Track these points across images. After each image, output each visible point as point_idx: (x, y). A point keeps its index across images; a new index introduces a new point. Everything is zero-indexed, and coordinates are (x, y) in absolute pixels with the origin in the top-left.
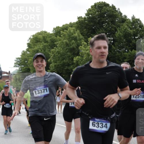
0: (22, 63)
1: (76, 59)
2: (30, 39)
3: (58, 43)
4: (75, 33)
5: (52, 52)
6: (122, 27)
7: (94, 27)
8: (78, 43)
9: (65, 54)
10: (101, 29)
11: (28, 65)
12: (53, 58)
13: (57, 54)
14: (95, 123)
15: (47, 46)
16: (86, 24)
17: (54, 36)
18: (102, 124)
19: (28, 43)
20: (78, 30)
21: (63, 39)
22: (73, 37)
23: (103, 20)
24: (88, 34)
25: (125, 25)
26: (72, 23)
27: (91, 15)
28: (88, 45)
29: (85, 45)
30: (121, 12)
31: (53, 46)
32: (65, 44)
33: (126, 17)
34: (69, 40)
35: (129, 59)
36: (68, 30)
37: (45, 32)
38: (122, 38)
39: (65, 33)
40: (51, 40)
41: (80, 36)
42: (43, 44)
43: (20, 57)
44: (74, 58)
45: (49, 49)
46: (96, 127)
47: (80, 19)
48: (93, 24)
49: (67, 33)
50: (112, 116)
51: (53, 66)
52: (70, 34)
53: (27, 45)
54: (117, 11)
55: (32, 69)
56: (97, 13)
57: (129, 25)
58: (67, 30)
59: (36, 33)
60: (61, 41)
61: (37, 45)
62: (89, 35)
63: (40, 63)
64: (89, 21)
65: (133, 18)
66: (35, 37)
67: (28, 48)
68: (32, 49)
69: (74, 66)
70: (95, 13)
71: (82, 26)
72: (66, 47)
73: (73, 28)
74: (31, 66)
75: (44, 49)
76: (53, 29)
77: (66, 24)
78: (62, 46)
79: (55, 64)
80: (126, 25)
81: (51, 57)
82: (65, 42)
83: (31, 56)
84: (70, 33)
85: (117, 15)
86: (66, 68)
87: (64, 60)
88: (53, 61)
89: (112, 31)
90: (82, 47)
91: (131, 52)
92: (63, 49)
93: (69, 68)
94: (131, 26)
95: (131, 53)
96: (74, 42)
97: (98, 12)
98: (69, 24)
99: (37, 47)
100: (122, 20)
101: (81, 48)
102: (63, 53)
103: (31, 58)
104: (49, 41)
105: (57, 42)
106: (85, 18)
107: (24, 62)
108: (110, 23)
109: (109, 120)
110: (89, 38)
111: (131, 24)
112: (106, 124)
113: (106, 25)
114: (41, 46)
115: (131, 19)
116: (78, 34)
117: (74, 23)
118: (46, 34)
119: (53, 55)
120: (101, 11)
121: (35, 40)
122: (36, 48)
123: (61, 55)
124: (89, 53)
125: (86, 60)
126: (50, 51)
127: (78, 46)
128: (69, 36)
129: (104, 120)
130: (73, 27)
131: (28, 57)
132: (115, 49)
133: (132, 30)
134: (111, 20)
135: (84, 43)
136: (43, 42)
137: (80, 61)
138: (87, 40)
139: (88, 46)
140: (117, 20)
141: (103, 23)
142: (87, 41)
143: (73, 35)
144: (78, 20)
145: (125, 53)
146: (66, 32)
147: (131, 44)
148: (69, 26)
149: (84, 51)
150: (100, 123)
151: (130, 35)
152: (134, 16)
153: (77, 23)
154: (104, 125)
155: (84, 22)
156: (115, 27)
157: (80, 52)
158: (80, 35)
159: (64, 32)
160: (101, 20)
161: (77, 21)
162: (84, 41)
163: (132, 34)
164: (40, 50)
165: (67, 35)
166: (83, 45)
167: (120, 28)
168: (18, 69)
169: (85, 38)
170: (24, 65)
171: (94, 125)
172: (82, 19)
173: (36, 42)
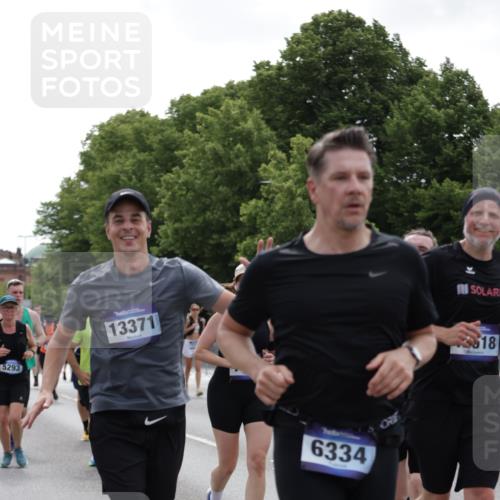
0: (62, 221)
1: (247, 208)
2: (89, 137)
3: (187, 153)
4: (245, 119)
5: (168, 183)
6: (408, 99)
7: (311, 98)
8: (255, 153)
9: (211, 193)
10: (336, 105)
11: (85, 229)
12: (170, 205)
13: (184, 192)
14: (321, 443)
15: (150, 162)
16: (284, 88)
17: (174, 129)
18: (345, 449)
19: (82, 150)
20: (258, 109)
21: (203, 139)
22: (240, 133)
23: (343, 75)
24: (291, 123)
25: (418, 93)
26: (235, 83)
27: (302, 56)
28: (291, 160)
29: (279, 162)
30: (404, 46)
31: (170, 164)
32: (210, 157)
33: (421, 63)
34: (226, 143)
35: (431, 210)
36: (223, 108)
37: (143, 114)
38: (409, 138)
39: (209, 118)
40: (161, 141)
41: (261, 129)
42: (134, 156)
43: (56, 200)
44: (240, 205)
45: (155, 172)
46: (327, 457)
47: (262, 71)
48: (309, 88)
49: (219, 119)
50: (385, 424)
51: (169, 232)
52: (227, 122)
53: (79, 160)
54: (390, 44)
55: (97, 243)
56: (323, 49)
57: (432, 92)
58: (218, 107)
59: (111, 119)
60: (196, 146)
61: (114, 159)
62: (293, 125)
63: (128, 225)
64: (293, 78)
65: (447, 68)
66: (107, 132)
67: (82, 168)
68: (98, 173)
69: (243, 234)
70: (317, 49)
71: (271, 96)
72: (213, 168)
73: (239, 102)
74: (92, 233)
75: (139, 174)
76: (169, 105)
77: (216, 89)
78: (200, 164)
79: (177, 225)
80: (423, 92)
81: (163, 200)
82: (210, 149)
83: (92, 198)
84: (228, 119)
85: (390, 57)
86: (213, 239)
87: (208, 213)
88: (170, 217)
89: (374, 112)
90: (270, 167)
91: (438, 185)
92: (203, 173)
93: (223, 240)
94: (439, 94)
95: (437, 190)
96: (243, 150)
97: (324, 47)
98: (224, 86)
99: (113, 165)
100: (408, 76)
101: (265, 170)
102: (204, 188)
103: (93, 205)
104: (155, 146)
105: (182, 150)
106: (280, 68)
107: (70, 216)
108: (367, 84)
109: (371, 435)
110: (294, 136)
111: (438, 90)
112: (362, 450)
113: (353, 92)
114: (128, 163)
115: (440, 73)
116: (255, 122)
117: (242, 86)
118: (144, 120)
119: (170, 193)
120: (334, 44)
121: (107, 142)
122: (111, 169)
123: (198, 196)
124: (294, 189)
125: (282, 212)
126: (160, 181)
127: (256, 163)
128: (227, 128)
129: (356, 434)
130: (239, 98)
131: (83, 199)
132: (383, 175)
133: (443, 110)
134: (371, 76)
135: (275, 154)
136: (135, 150)
137: (261, 217)
138: (288, 144)
139: (290, 164)
140: (392, 73)
141: (342, 84)
142: (286, 148)
143: (239, 125)
144: (254, 74)
145: (418, 190)
146: (216, 115)
147: (437, 159)
148: (226, 95)
149: (278, 181)
150: (339, 444)
151: (435, 128)
152: (448, 60)
153: (251, 84)
154: (352, 454)
155: (276, 81)
156: (385, 98)
157: (262, 186)
158: (264, 125)
159: (206, 116)
160: (335, 73)
161: (253, 78)
162: (275, 146)
163: (444, 124)
164: (123, 178)
165: (217, 127)
166: (274, 162)
167: (399, 101)
168: (50, 241)
169: (280, 136)
170: (70, 230)
171: (317, 451)
172: (270, 72)
173: (111, 150)
